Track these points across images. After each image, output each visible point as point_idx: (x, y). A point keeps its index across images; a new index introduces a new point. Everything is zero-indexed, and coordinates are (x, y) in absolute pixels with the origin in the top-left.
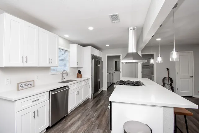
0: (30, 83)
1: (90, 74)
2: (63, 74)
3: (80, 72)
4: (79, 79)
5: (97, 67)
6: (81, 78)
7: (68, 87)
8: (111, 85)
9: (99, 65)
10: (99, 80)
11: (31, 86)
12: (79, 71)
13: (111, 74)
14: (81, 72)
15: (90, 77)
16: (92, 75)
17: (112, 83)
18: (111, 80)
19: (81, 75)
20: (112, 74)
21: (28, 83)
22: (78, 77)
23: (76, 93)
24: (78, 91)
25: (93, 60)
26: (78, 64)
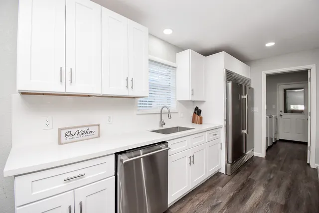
0: (91, 129)
1: (223, 117)
2: (161, 113)
3: (198, 112)
4: (197, 128)
5: (239, 101)
6: (201, 123)
7: (167, 146)
8: (274, 143)
9: (244, 97)
10: (244, 132)
11: (93, 136)
12: (197, 109)
13: (274, 120)
14: (201, 111)
15: (223, 123)
16: (227, 120)
17: (275, 139)
18: (274, 132)
19: (201, 118)
20: (276, 119)
21: (85, 129)
22: (193, 121)
23: (187, 160)
24: (193, 156)
25: (230, 84)
26: (193, 94)
